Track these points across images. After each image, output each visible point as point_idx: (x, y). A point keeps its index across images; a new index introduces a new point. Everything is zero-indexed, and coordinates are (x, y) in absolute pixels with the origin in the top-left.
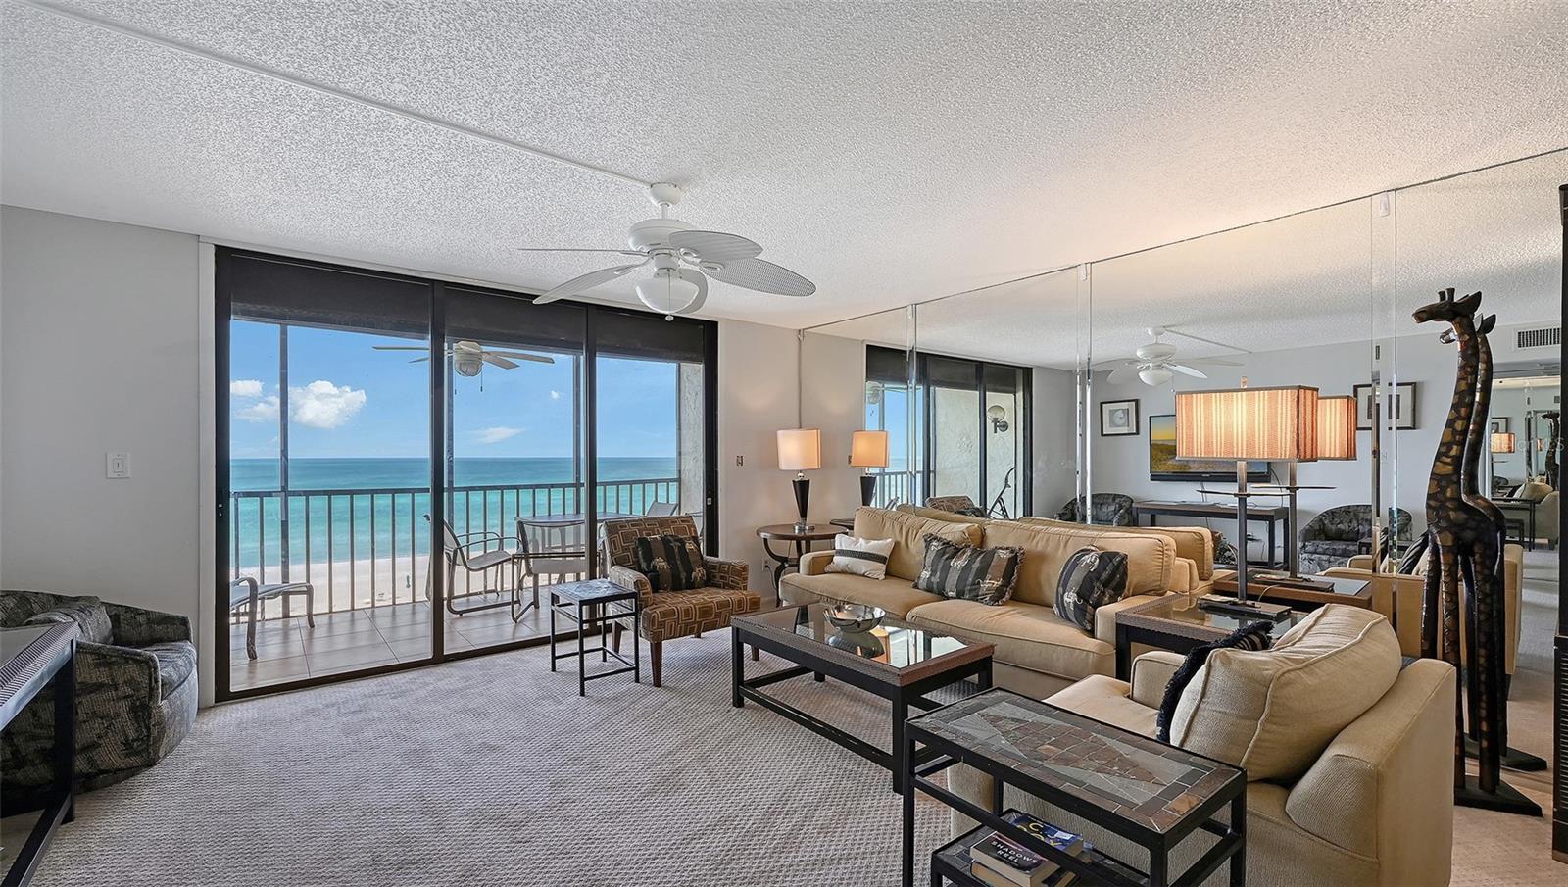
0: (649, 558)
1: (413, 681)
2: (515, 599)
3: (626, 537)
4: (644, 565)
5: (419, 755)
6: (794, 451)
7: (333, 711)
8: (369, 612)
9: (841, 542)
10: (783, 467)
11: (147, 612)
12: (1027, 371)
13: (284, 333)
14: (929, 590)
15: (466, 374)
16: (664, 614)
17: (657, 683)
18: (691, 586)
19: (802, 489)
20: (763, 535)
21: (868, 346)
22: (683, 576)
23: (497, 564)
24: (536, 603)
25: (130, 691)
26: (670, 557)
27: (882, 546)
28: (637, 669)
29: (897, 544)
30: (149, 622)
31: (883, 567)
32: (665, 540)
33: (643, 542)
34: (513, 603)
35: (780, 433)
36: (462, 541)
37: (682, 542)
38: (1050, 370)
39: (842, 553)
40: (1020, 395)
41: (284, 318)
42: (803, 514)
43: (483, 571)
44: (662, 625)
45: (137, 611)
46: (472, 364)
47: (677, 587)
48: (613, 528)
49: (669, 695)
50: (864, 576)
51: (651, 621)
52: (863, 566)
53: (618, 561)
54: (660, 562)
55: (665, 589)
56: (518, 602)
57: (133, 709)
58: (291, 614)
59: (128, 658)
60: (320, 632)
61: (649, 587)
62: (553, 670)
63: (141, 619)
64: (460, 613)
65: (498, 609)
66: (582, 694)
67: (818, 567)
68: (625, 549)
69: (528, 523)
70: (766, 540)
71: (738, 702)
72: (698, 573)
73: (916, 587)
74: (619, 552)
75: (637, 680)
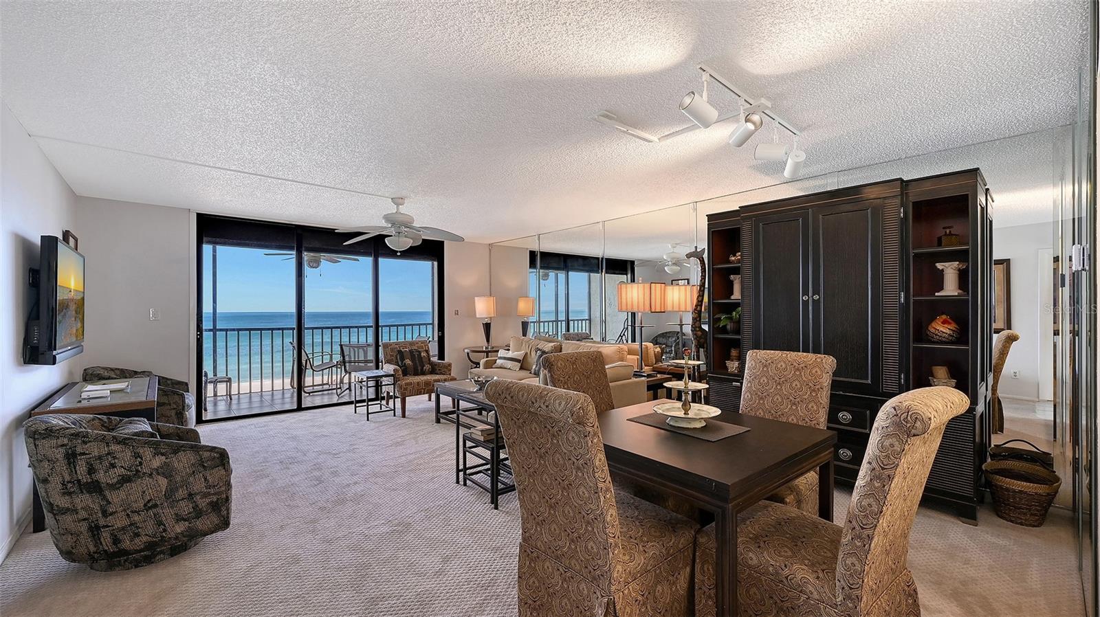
0: (403, 359)
1: (287, 417)
2: (338, 387)
3: (392, 350)
4: (400, 363)
5: (294, 438)
6: (483, 308)
7: (253, 427)
8: (260, 394)
9: (502, 353)
10: (478, 316)
11: (171, 379)
12: (632, 262)
13: (214, 251)
14: (535, 374)
15: (312, 267)
16: (407, 384)
17: (404, 416)
18: (423, 373)
19: (487, 327)
20: (466, 351)
21: (530, 251)
22: (419, 368)
23: (329, 368)
24: (349, 388)
25: (175, 407)
26: (413, 359)
27: (518, 354)
28: (394, 410)
29: (526, 354)
30: (172, 384)
31: (519, 365)
32: (411, 352)
33: (400, 352)
34: (337, 389)
35: (476, 298)
36: (310, 356)
37: (420, 352)
38: (646, 263)
39: (501, 358)
40: (629, 276)
41: (215, 243)
42: (488, 340)
43: (321, 372)
44: (406, 389)
45: (167, 379)
46: (315, 264)
47: (416, 374)
48: (386, 346)
49: (408, 420)
50: (509, 369)
51: (401, 387)
52: (509, 364)
53: (388, 362)
54: (408, 362)
55: (410, 375)
56: (340, 388)
57: (177, 414)
58: (218, 395)
59: (175, 393)
60: (234, 402)
61: (400, 372)
62: (356, 412)
63: (169, 382)
64: (309, 393)
65: (330, 392)
66: (368, 420)
67: (489, 365)
68: (392, 356)
69: (346, 346)
70: (468, 353)
71: (438, 421)
72: (427, 367)
73: (531, 373)
74: (389, 357)
75: (395, 416)
